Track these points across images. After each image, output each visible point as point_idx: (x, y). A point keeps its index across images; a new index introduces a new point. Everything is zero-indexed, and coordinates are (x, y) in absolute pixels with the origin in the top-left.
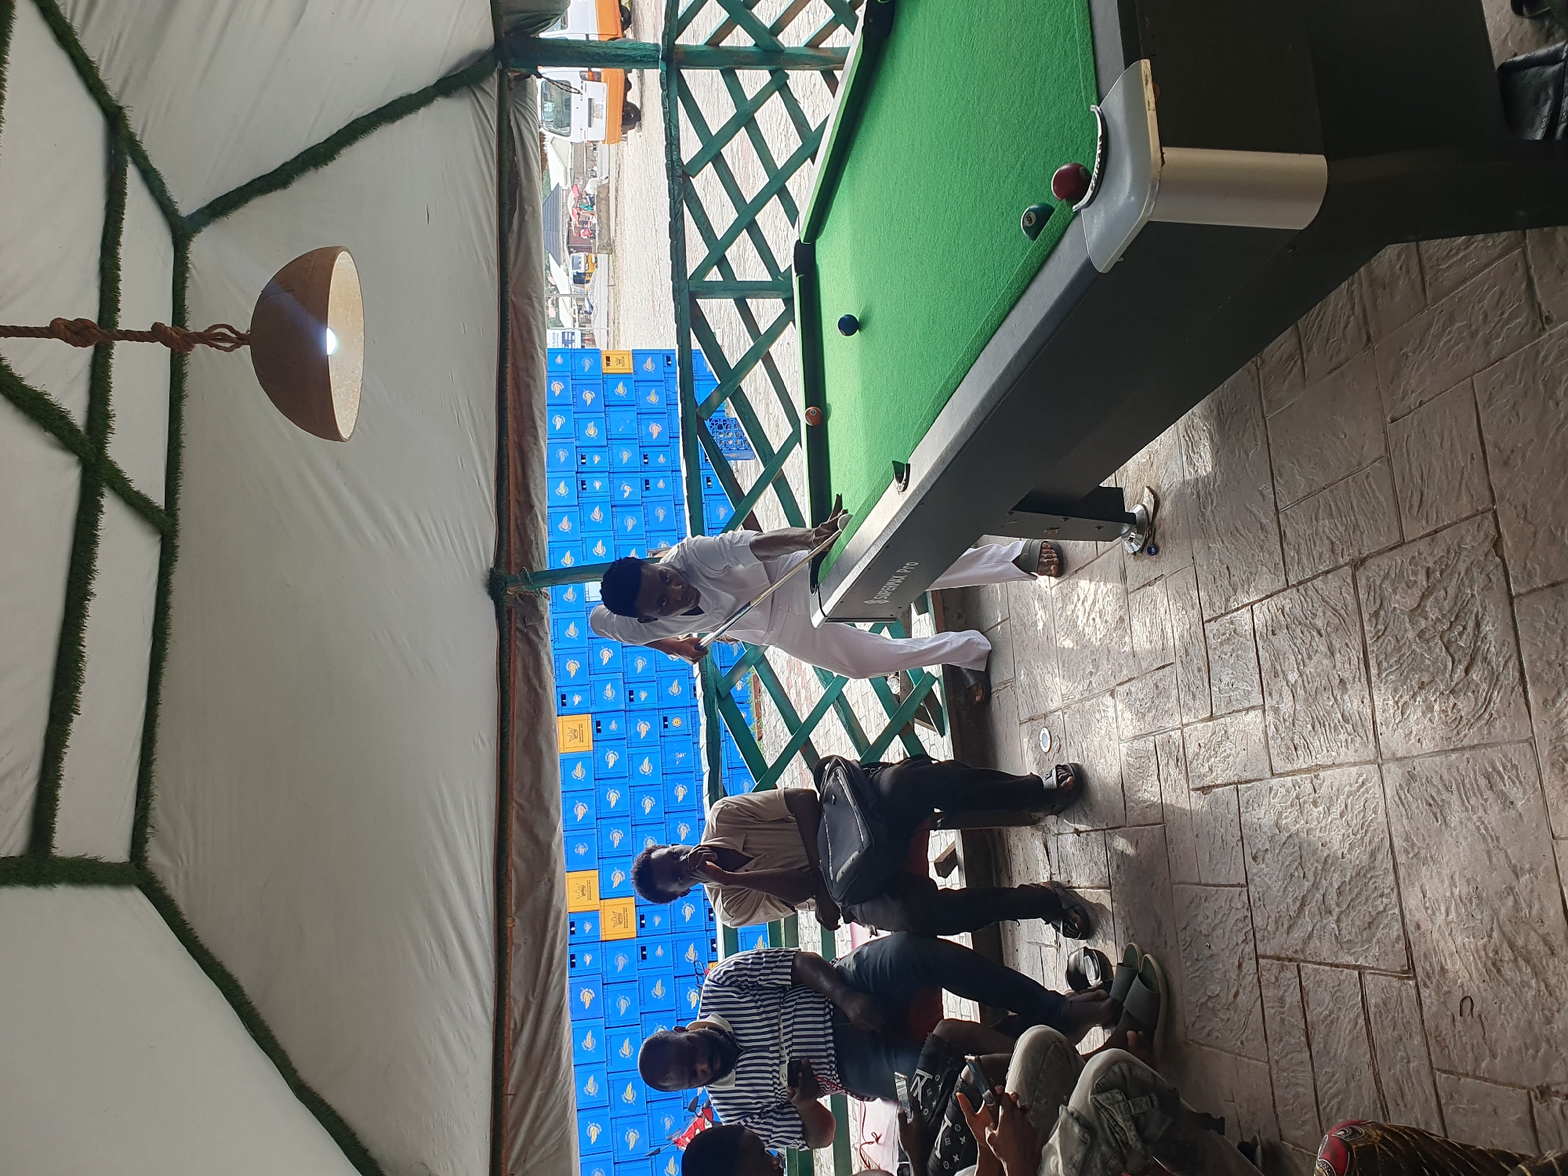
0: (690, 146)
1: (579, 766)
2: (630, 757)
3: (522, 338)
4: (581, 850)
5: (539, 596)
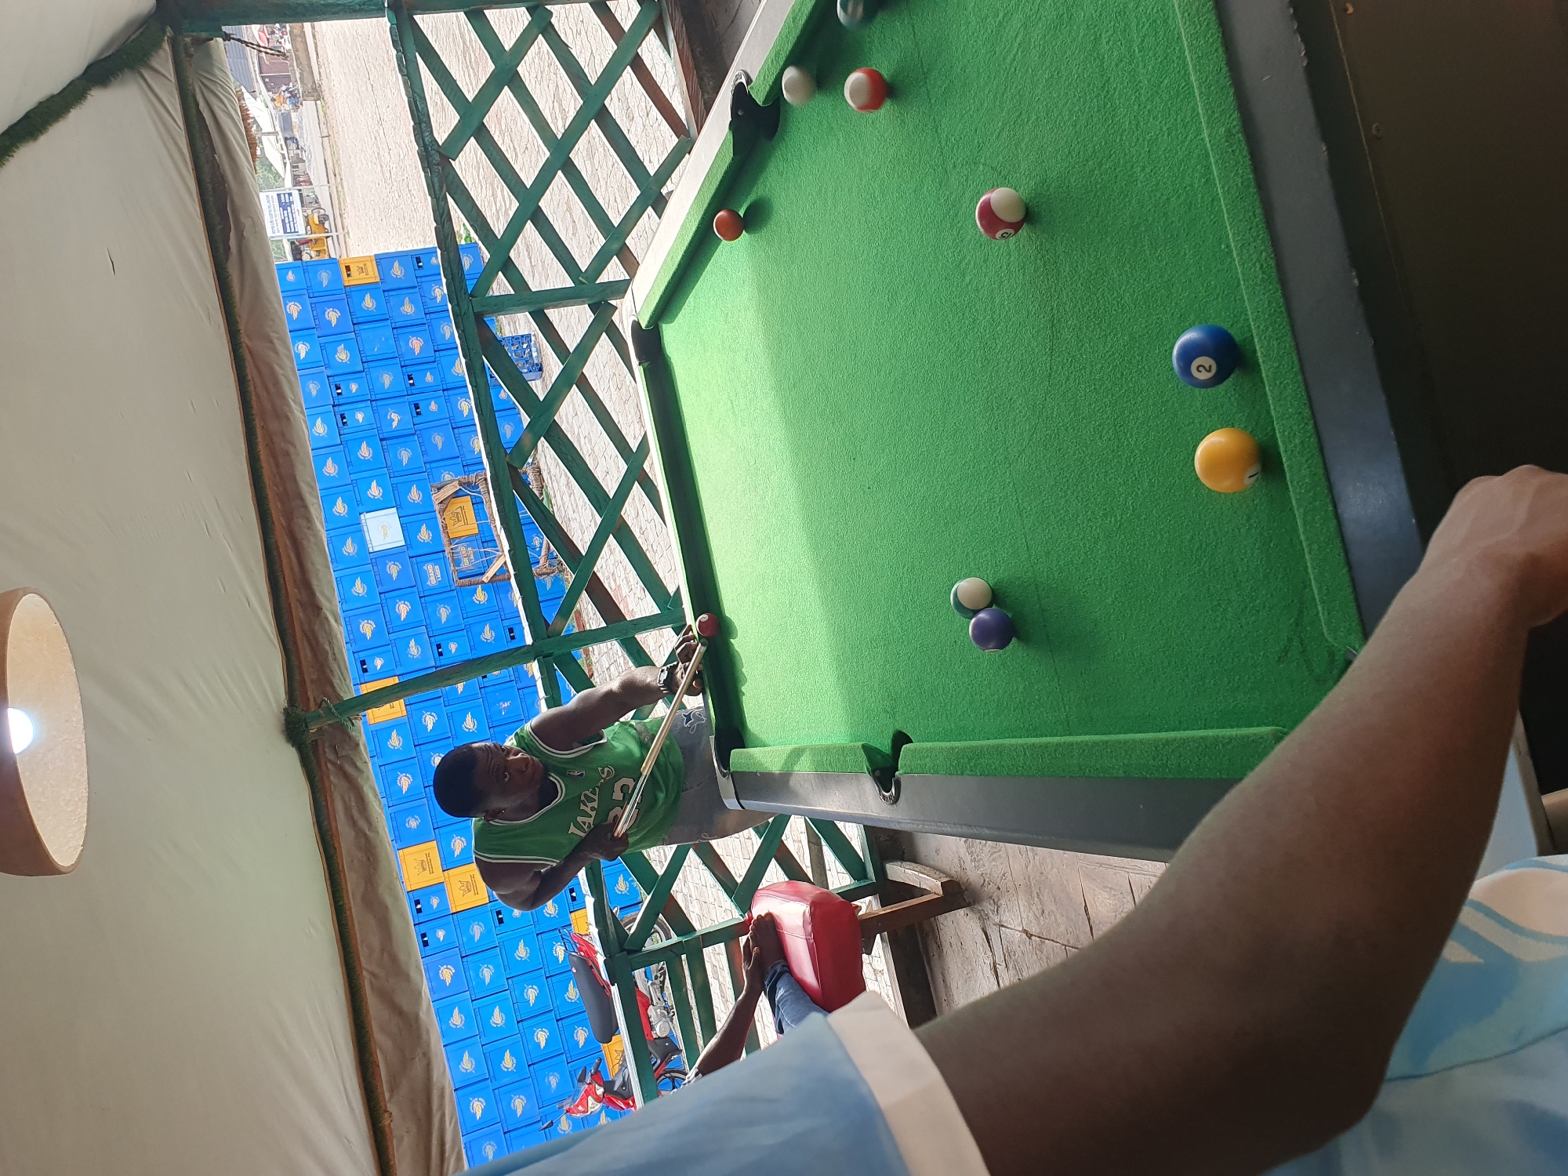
0: (444, 121)
1: (394, 733)
2: (450, 716)
3: (267, 389)
4: (413, 824)
5: (350, 725)
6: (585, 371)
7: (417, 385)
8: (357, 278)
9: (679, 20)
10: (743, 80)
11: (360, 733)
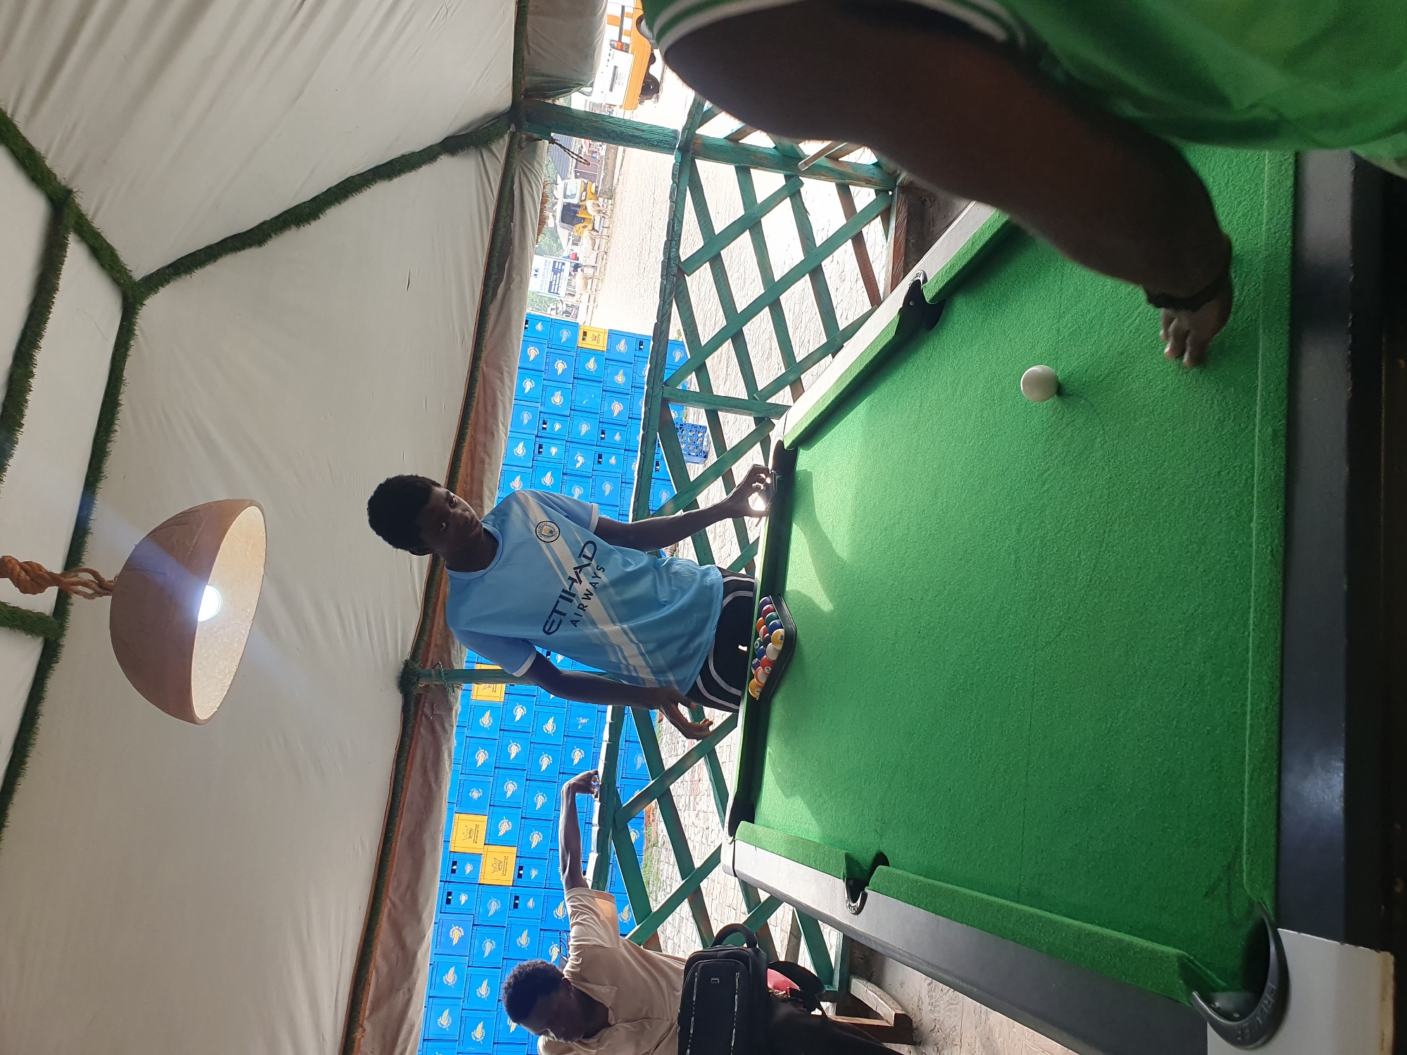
1: (488, 713)
2: (537, 715)
4: (475, 795)
5: (451, 691)
6: (733, 468)
7: (606, 440)
8: (589, 343)
9: (904, 214)
10: (921, 279)
11: (457, 699)
